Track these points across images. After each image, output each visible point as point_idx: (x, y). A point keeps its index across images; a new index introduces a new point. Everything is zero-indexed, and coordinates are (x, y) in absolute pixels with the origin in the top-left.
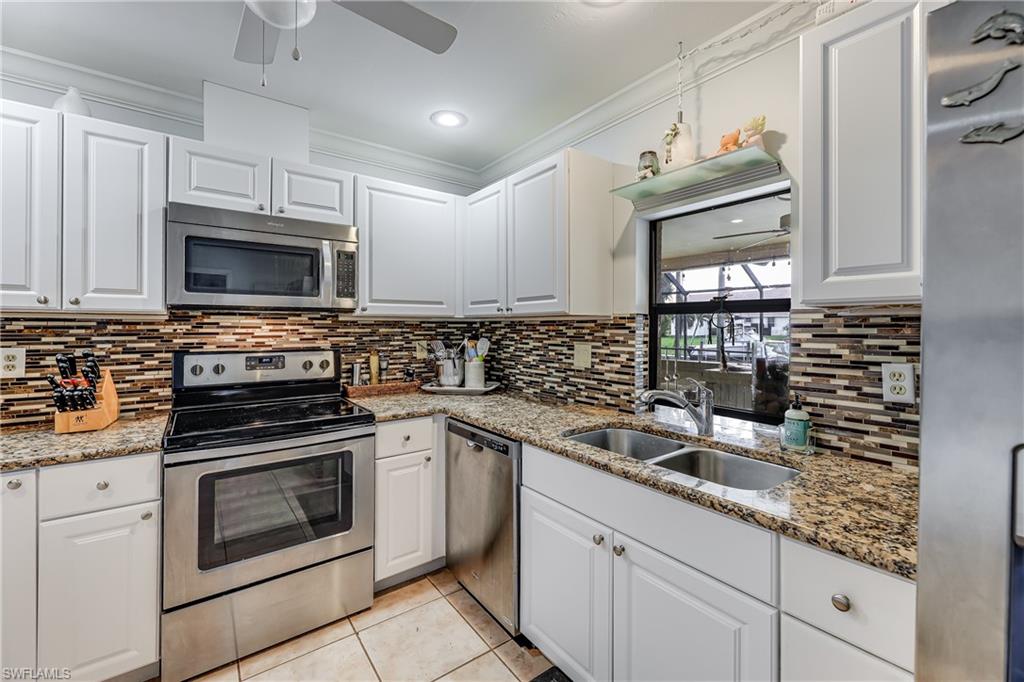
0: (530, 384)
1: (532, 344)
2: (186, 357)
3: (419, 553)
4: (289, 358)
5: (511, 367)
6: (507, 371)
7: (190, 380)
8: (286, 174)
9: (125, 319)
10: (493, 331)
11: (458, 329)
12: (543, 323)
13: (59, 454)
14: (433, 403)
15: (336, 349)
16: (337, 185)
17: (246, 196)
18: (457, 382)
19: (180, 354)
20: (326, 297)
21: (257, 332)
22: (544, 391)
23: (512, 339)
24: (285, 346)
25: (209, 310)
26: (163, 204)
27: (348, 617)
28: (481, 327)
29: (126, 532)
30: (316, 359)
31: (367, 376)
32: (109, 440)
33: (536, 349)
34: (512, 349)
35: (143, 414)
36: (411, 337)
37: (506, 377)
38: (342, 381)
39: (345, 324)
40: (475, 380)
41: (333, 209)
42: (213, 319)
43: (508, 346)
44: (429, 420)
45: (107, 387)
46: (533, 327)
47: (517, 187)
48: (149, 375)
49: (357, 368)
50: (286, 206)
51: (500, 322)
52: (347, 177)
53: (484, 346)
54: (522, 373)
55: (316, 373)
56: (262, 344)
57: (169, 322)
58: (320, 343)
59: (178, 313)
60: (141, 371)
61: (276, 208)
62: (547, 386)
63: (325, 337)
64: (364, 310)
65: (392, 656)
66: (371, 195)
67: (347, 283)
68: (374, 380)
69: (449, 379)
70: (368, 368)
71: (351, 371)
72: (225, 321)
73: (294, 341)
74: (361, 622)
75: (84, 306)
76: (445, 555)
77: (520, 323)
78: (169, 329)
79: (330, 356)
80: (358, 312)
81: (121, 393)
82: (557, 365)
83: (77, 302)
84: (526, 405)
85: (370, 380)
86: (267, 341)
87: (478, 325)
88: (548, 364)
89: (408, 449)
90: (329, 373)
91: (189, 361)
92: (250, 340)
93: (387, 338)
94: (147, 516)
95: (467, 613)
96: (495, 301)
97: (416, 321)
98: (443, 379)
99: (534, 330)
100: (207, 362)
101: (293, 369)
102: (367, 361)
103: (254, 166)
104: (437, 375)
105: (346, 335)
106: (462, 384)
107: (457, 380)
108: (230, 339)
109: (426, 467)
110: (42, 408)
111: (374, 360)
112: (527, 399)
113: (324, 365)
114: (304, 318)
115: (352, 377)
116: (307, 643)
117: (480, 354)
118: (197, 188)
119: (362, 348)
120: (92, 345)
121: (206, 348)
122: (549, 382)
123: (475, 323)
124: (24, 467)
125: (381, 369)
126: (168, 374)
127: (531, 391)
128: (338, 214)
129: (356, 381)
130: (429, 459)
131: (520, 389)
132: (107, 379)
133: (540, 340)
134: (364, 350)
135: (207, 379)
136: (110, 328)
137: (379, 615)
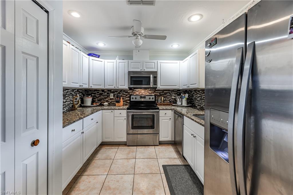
0: (198, 105)
1: (199, 95)
2: (131, 96)
3: (169, 138)
4: (147, 97)
5: (195, 101)
6: (194, 102)
7: (132, 100)
8: (145, 63)
9: (124, 90)
10: (191, 92)
11: (183, 91)
12: (201, 90)
13: (116, 108)
14: (173, 107)
15: (155, 95)
16: (154, 63)
17: (139, 68)
18: (181, 104)
19: (131, 95)
20: (152, 85)
21: (142, 92)
22: (201, 107)
23: (195, 94)
24: (146, 95)
25: (135, 88)
26: (128, 72)
27: (154, 145)
28: (189, 91)
29: (123, 121)
30: (151, 97)
31: (161, 101)
32: (121, 107)
33: (199, 96)
34: (195, 96)
35: (126, 105)
36: (171, 93)
37: (194, 103)
38: (156, 102)
39: (157, 90)
40: (184, 103)
41: (153, 68)
42: (135, 90)
43: (194, 96)
44: (171, 111)
45: (122, 100)
46: (199, 91)
47: (191, 58)
48: (127, 99)
49: (159, 99)
50: (145, 69)
51: (193, 90)
52: (156, 61)
53: (187, 95)
54: (197, 103)
55: (151, 100)
56: (142, 94)
57: (129, 90)
58: (152, 94)
59: (130, 89)
60: (126, 98)
61: (143, 69)
62: (202, 106)
63: (153, 93)
64: (159, 87)
65: (160, 153)
66: (160, 64)
67: (155, 82)
68: (163, 102)
69: (179, 103)
70: (161, 100)
71: (158, 100)
72: (137, 90)
73: (148, 94)
74: (156, 147)
75: (119, 88)
76: (174, 140)
77: (197, 90)
78: (129, 91)
79: (154, 97)
80: (158, 88)
81: (123, 101)
82: (203, 101)
83: (118, 87)
84: (198, 111)
85: (162, 102)
86: (143, 94)
87: (188, 91)
88: (202, 100)
89: (166, 116)
90: (154, 100)
91: (132, 97)
92: (141, 93)
93: (166, 94)
94: (125, 119)
95: (176, 152)
96: (187, 85)
97: (173, 90)
98: (178, 103)
99: (200, 92)
100: (134, 97)
101: (147, 99)
102: (161, 98)
103: (140, 63)
104: (176, 102)
105: (157, 93)
106: (182, 104)
107: (180, 103)
108: (138, 93)
109: (170, 120)
110: (115, 102)
111: (163, 98)
112: (198, 110)
113: (153, 98)
114: (150, 89)
115: (158, 101)
116: (147, 147)
117: (186, 97)
118: (132, 68)
119: (161, 95)
120: (120, 94)
121: (134, 95)
122: (202, 105)
123: (188, 90)
124: (113, 109)
125: (164, 100)
126: (129, 99)
127: (199, 107)
128: (154, 69)
129: (159, 102)
130: (170, 119)
131: (196, 106)
132: (122, 99)
133: (200, 94)
134: (161, 96)
135: (134, 100)
136: (122, 91)
137: (159, 147)
